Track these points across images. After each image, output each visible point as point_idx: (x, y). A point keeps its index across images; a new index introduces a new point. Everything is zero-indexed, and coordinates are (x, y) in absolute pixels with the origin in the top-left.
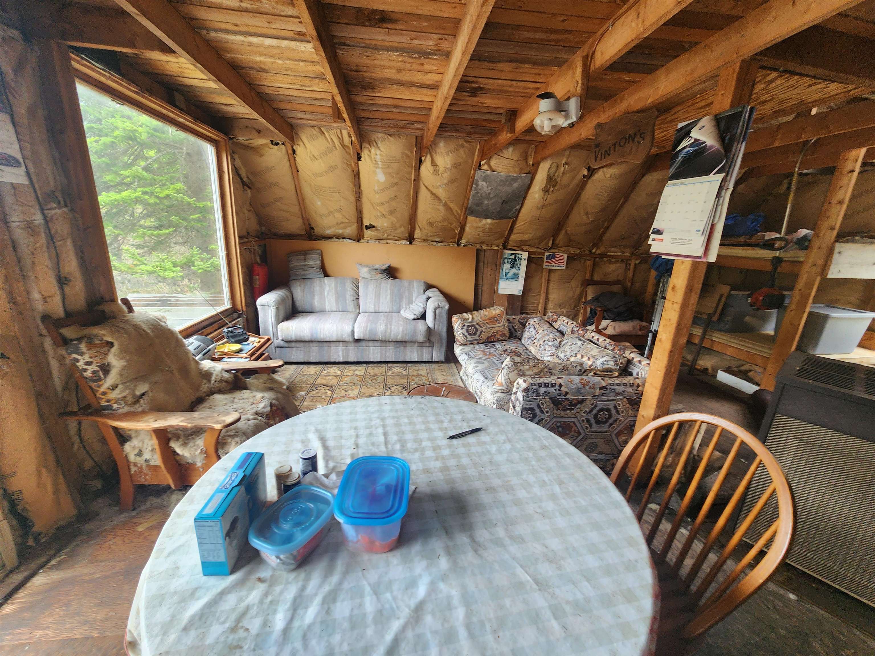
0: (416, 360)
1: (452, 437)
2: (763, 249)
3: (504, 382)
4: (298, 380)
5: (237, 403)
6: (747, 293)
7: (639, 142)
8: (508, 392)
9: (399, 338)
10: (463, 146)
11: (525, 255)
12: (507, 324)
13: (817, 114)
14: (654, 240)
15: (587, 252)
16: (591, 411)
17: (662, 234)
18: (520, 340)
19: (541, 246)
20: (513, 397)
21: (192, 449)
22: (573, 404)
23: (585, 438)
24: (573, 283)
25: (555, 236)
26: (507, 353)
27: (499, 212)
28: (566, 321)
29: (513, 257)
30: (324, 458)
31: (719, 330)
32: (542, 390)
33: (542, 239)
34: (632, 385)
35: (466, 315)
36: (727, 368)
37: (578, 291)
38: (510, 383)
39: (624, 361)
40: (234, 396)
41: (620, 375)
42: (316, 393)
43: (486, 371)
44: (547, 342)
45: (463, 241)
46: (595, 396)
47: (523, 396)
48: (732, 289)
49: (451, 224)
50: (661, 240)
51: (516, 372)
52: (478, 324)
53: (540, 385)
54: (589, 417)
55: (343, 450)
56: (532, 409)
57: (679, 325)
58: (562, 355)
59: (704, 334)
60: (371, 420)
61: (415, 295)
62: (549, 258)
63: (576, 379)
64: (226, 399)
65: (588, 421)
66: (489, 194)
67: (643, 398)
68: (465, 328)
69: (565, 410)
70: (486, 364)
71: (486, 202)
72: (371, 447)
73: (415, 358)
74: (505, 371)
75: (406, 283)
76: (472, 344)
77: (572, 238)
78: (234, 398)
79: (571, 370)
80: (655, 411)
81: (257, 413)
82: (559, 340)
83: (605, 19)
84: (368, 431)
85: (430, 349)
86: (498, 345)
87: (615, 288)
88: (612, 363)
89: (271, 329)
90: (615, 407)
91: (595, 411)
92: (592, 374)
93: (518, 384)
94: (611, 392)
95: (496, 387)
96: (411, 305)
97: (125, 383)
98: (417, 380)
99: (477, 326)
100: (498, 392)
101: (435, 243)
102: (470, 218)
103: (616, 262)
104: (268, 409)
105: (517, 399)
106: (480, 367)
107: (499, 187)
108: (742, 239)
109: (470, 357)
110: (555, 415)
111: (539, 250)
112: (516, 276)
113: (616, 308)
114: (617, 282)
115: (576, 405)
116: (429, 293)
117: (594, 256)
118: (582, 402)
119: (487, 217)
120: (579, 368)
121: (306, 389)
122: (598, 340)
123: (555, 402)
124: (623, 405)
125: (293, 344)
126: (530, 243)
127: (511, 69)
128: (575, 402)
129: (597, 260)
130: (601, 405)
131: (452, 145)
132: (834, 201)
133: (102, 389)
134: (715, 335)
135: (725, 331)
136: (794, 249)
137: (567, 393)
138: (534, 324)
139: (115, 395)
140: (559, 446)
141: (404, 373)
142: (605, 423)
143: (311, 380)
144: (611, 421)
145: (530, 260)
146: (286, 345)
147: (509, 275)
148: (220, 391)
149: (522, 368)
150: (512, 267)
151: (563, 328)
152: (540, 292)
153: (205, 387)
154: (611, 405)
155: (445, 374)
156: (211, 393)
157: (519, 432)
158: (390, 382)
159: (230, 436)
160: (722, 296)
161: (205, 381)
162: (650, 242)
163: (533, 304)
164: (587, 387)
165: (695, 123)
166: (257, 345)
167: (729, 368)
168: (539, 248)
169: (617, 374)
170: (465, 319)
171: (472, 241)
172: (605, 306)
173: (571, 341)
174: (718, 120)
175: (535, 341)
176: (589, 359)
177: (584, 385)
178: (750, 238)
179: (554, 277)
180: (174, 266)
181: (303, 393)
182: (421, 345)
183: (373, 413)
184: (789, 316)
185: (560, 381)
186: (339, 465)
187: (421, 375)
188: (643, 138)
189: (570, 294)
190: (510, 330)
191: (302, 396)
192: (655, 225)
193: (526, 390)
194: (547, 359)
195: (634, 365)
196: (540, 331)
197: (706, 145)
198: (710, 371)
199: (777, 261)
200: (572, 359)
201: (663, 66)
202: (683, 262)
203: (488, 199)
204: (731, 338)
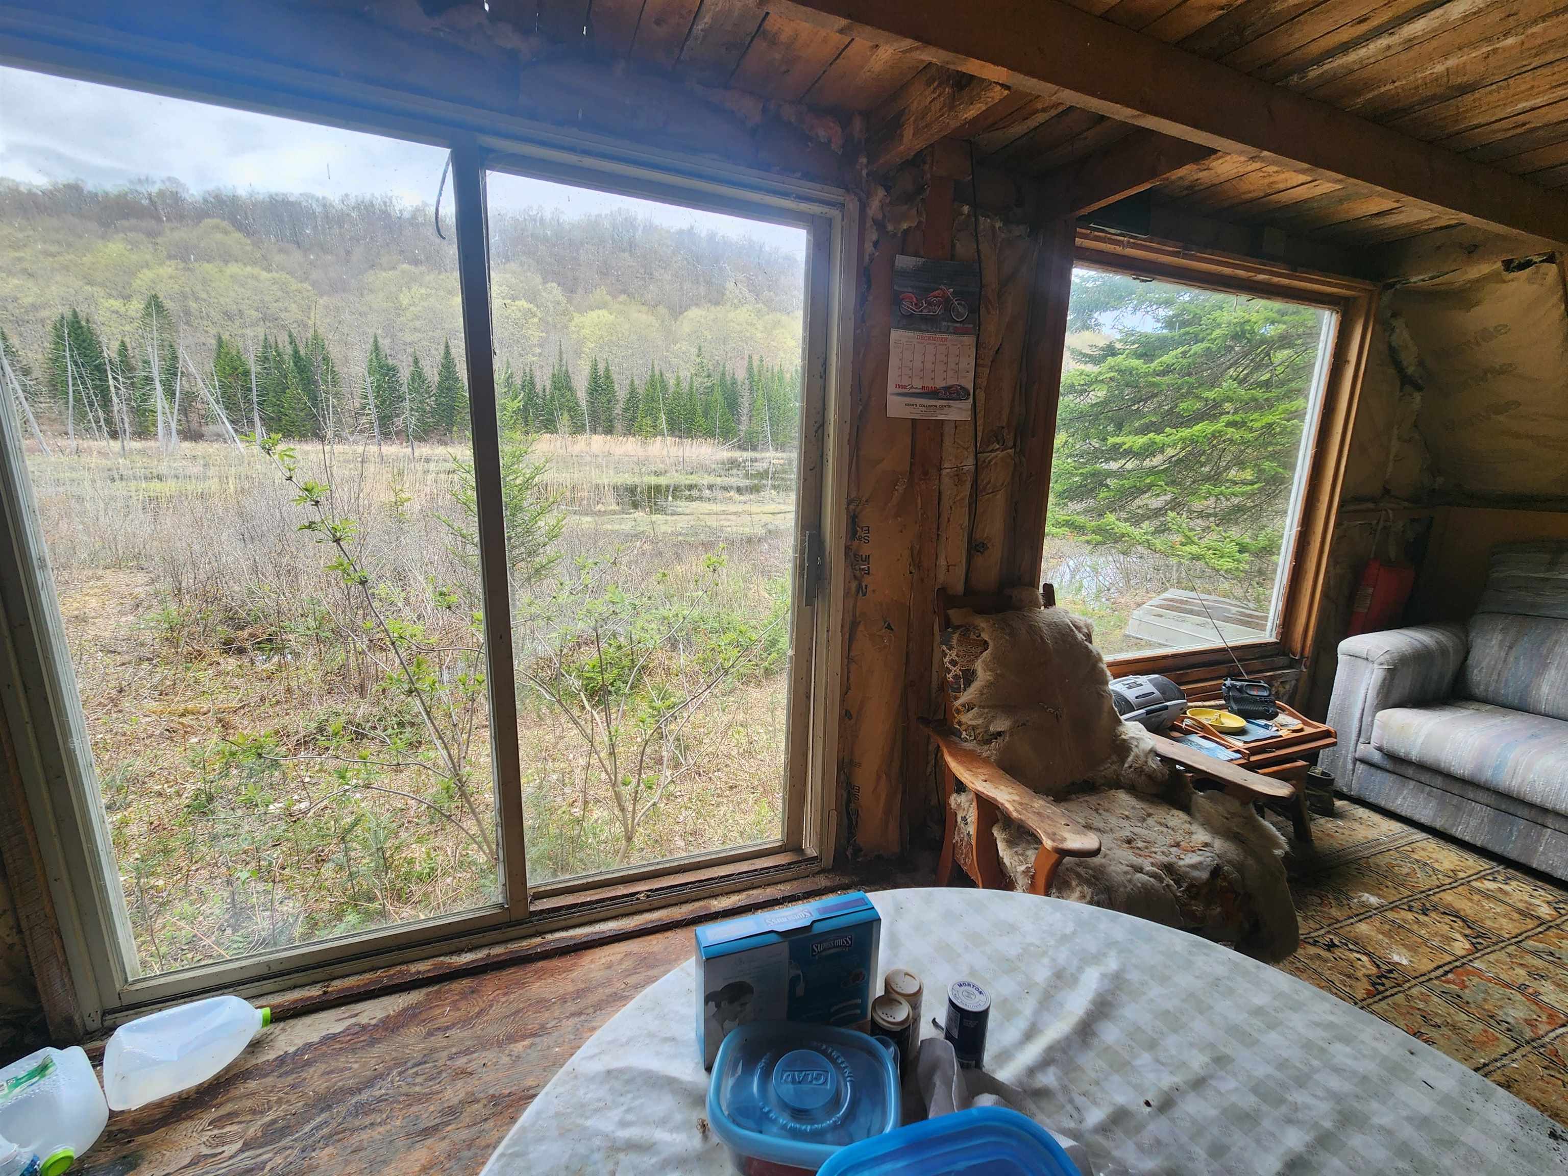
4: (1383, 860)
5: (1148, 828)
21: (1016, 858)
30: (1050, 1049)
40: (1151, 811)
42: (1417, 921)
55: (1116, 1078)
60: (1302, 1081)
64: (1133, 808)
72: (1200, 1152)
78: (1149, 815)
81: (1169, 868)
84: (1249, 1101)
89: (1357, 715)
97: (984, 707)
104: (1204, 875)
121: (1393, 895)
125: (1410, 772)
133: (957, 703)
139: (968, 718)
143: (1423, 880)
146: (1388, 765)
148: (1132, 789)
153: (1109, 769)
156: (1117, 784)
159: (1079, 875)
161: (1114, 758)
166: (1285, 733)
180: (1240, 552)
181: (1373, 900)
183: (1337, 1070)
186: (1061, 1098)
191: (1363, 905)
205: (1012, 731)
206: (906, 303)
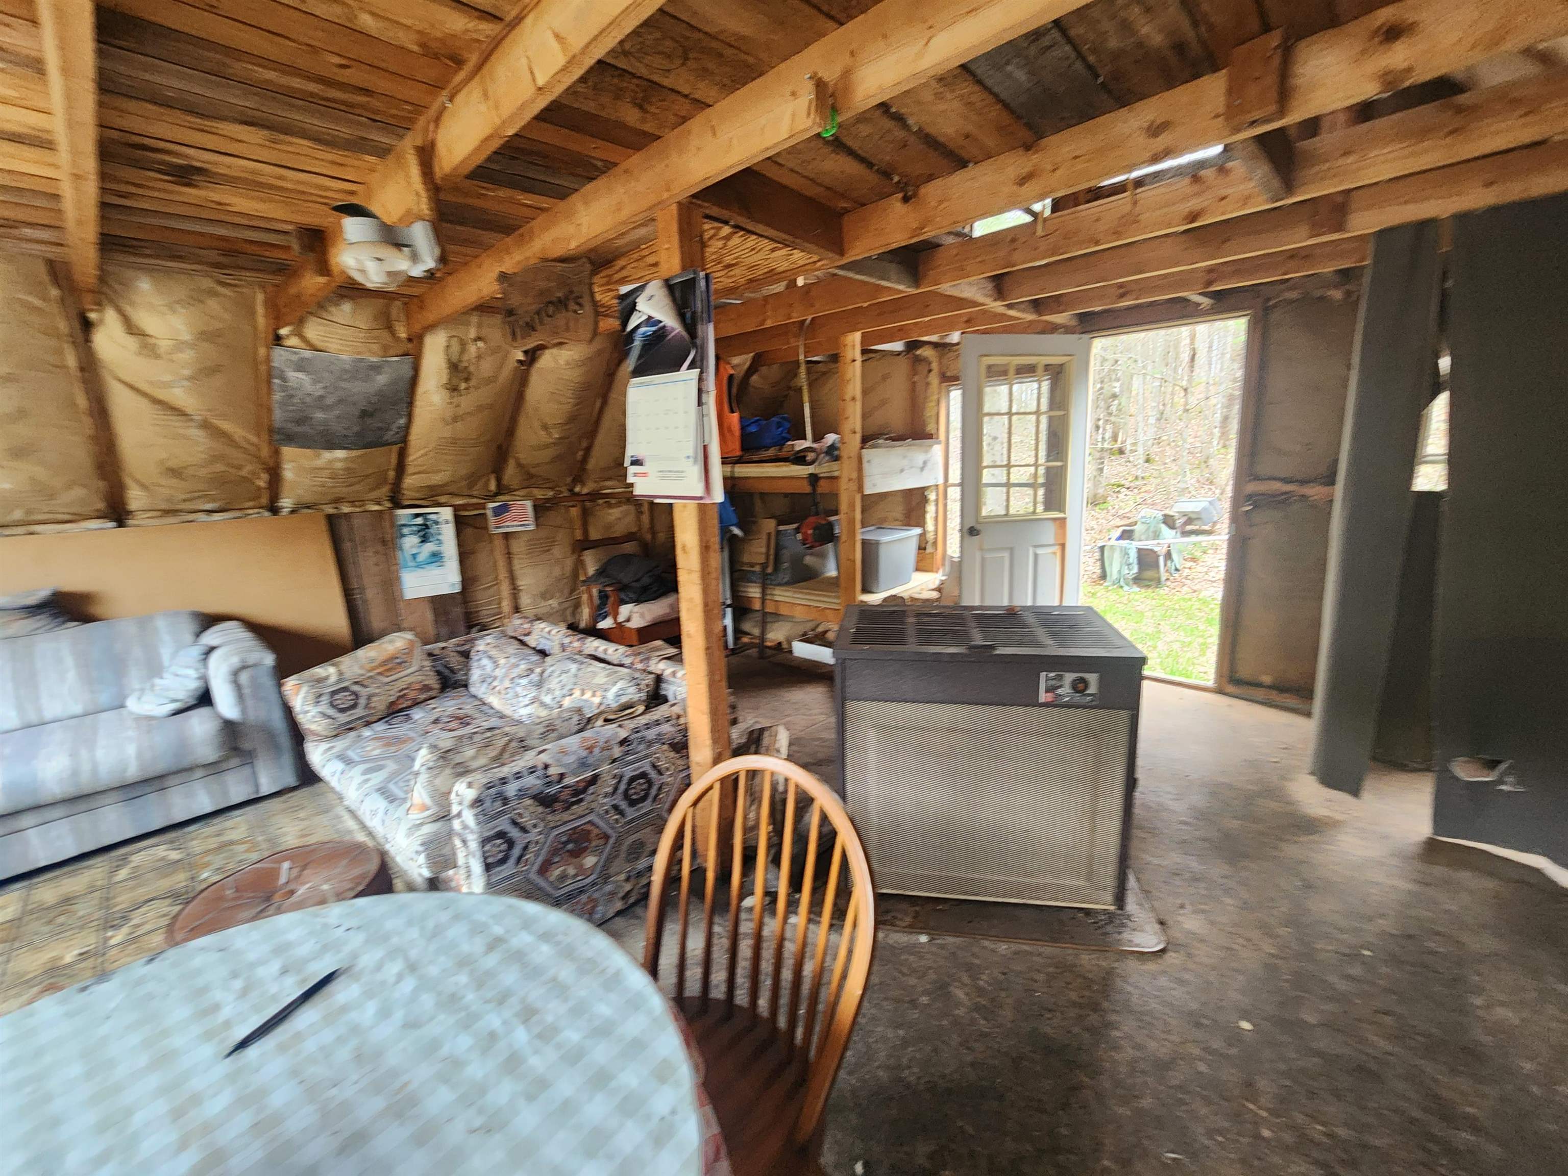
0: (209, 809)
1: (244, 1044)
2: (794, 464)
3: (428, 801)
6: (795, 526)
7: (575, 312)
8: (444, 817)
9: (133, 772)
10: (212, 293)
11: (446, 513)
12: (427, 663)
13: (805, 285)
14: (635, 475)
15: (566, 494)
16: (616, 789)
17: (641, 464)
18: (466, 686)
19: (475, 493)
20: (456, 825)
22: (579, 792)
23: (619, 842)
24: (557, 552)
25: (498, 469)
26: (440, 726)
27: (358, 434)
28: (547, 630)
29: (419, 521)
31: (780, 585)
32: (511, 789)
33: (472, 479)
34: (668, 720)
35: (319, 671)
36: (803, 635)
37: (569, 563)
38: (442, 798)
39: (650, 680)
41: (648, 708)
43: (391, 786)
44: (517, 681)
45: (286, 503)
46: (614, 761)
47: (476, 815)
48: (779, 524)
49: (240, 467)
50: (644, 475)
51: (448, 771)
52: (356, 683)
53: (504, 781)
54: (615, 802)
56: (501, 835)
57: (706, 605)
58: (547, 699)
59: (764, 593)
61: (165, 653)
62: (499, 511)
63: (573, 742)
65: (615, 807)
66: (321, 397)
67: (691, 733)
68: (325, 699)
69: (568, 808)
70: (391, 766)
71: (319, 415)
73: (205, 804)
74: (423, 778)
75: (127, 628)
76: (351, 729)
77: (533, 471)
79: (563, 728)
80: (713, 750)
82: (538, 670)
83: (436, 87)
85: (247, 770)
86: (417, 714)
87: (629, 548)
88: (632, 690)
90: (654, 766)
91: (622, 787)
92: (600, 722)
93: (457, 795)
94: (640, 743)
95: (416, 816)
96: (157, 681)
98: (218, 861)
99: (356, 688)
100: (422, 824)
101: (202, 517)
102: (288, 452)
103: (619, 504)
105: (465, 827)
106: (377, 778)
107: (344, 385)
108: (771, 452)
109: (349, 762)
110: (552, 825)
111: (475, 501)
112: (436, 558)
113: (636, 581)
114: (629, 537)
115: (584, 790)
116: (211, 637)
117: (581, 498)
118: (594, 780)
119: (331, 445)
120: (576, 718)
122: (605, 651)
123: (545, 801)
124: (665, 757)
126: (451, 489)
127: (261, 142)
128: (583, 784)
129: (588, 504)
130: (629, 772)
131: (180, 289)
132: (848, 397)
134: (776, 592)
135: (787, 584)
136: (828, 461)
137: (562, 776)
138: (488, 648)
140: (527, 924)
141: (175, 855)
142: (643, 799)
144: (653, 791)
145: (460, 522)
147: (421, 558)
149: (458, 759)
150: (425, 539)
151: (543, 645)
152: (496, 578)
154: (646, 766)
155: (302, 814)
157: (437, 932)
158: (123, 900)
160: (769, 534)
162: (630, 480)
163: (490, 603)
164: (596, 751)
165: (641, 288)
167: (805, 634)
168: (470, 496)
169: (641, 708)
170: (321, 680)
171: (308, 498)
172: (619, 582)
173: (558, 668)
174: (670, 286)
175: (495, 684)
176: (594, 695)
177: (590, 749)
178: (780, 450)
179: (518, 546)
182: (213, 769)
184: (843, 547)
185: (544, 758)
187: (232, 843)
188: (580, 305)
189: (557, 571)
190: (439, 673)
192: (631, 451)
193: (477, 802)
194: (524, 712)
195: (666, 682)
196: (502, 661)
197: (664, 327)
198: (785, 646)
199: (814, 479)
200: (567, 703)
201: (577, 190)
202: (685, 506)
203: (325, 408)
204: (795, 592)
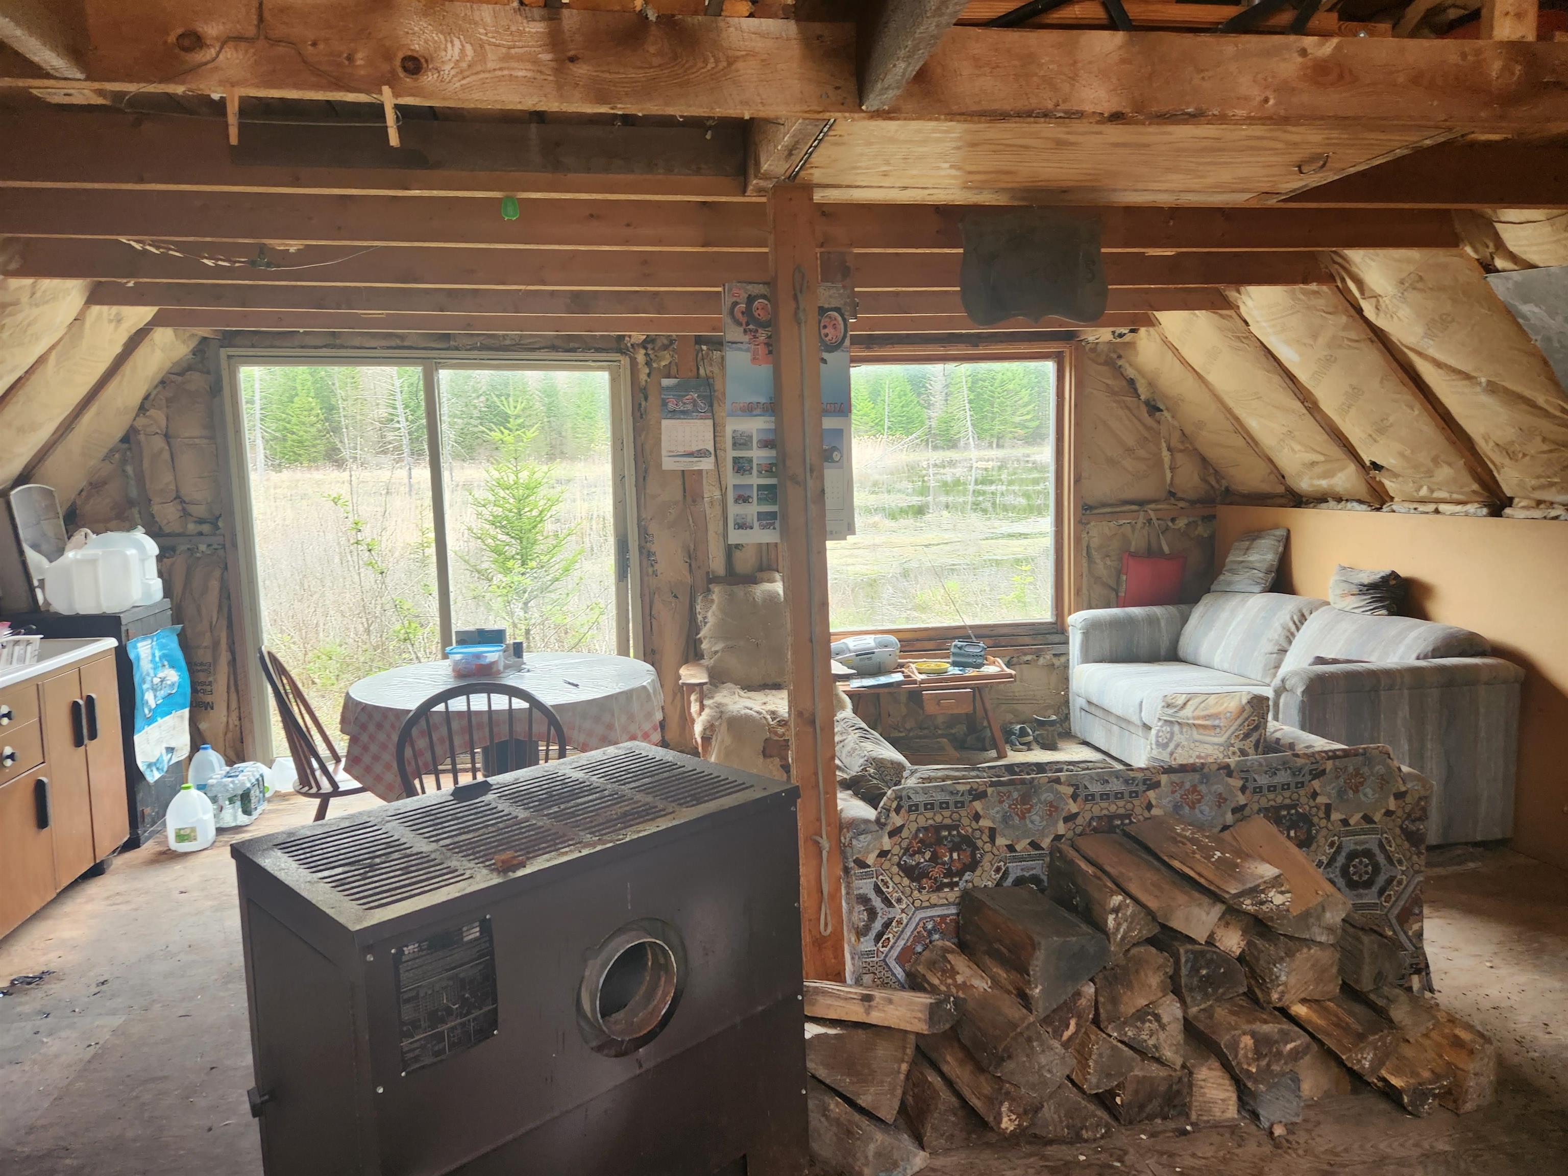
97: (711, 638)
139: (704, 645)
166: (970, 674)
205: (723, 650)
206: (670, 405)
